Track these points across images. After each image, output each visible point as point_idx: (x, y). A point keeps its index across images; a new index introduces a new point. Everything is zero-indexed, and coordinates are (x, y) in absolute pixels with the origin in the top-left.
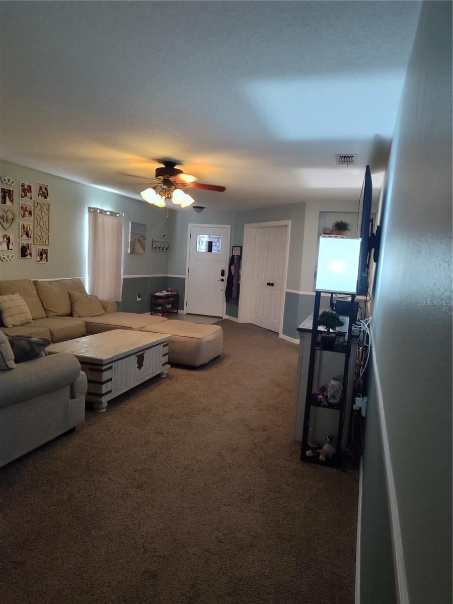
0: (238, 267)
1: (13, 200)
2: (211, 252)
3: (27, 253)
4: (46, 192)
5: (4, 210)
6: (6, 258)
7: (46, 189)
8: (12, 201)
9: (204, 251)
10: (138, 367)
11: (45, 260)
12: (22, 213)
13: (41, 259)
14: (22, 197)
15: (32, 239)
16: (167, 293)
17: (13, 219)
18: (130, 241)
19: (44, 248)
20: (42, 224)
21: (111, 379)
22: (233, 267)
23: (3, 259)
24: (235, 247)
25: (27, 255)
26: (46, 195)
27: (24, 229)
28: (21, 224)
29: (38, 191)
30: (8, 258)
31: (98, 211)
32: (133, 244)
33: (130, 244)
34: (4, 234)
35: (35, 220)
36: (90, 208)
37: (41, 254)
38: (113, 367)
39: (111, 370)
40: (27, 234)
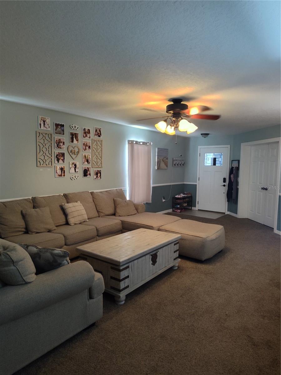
0: (237, 176)
1: (78, 139)
2: (215, 165)
3: (87, 174)
4: (100, 133)
5: (72, 147)
6: (74, 178)
7: (100, 131)
8: (77, 141)
9: (210, 165)
10: (152, 264)
11: (100, 177)
12: (84, 147)
13: (97, 177)
14: (84, 137)
15: (91, 164)
16: (183, 196)
17: (78, 152)
18: (157, 161)
19: (99, 169)
20: (97, 154)
21: (128, 277)
22: (232, 176)
23: (72, 178)
24: (233, 160)
25: (88, 175)
26: (100, 135)
27: (85, 158)
28: (83, 155)
29: (95, 132)
30: (75, 177)
31: (134, 142)
32: (159, 163)
33: (157, 163)
34: (73, 162)
35: (93, 151)
36: (129, 141)
37: (97, 174)
38: (130, 266)
39: (128, 269)
40: (87, 161)
